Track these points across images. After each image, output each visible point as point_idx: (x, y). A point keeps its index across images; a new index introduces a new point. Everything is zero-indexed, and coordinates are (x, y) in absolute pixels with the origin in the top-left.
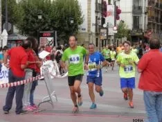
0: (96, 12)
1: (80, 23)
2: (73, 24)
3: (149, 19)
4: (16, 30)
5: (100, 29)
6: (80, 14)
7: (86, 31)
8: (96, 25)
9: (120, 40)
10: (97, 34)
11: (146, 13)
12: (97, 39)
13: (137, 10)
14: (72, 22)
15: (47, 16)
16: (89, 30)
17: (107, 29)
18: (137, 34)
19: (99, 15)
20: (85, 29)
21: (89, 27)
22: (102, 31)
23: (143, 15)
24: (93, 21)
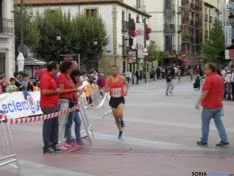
0: (123, 31)
1: (105, 44)
2: (96, 46)
3: (183, 39)
4: (30, 54)
5: (128, 51)
6: (104, 34)
7: (112, 53)
8: (123, 46)
9: (150, 63)
10: (124, 57)
11: (179, 32)
12: (124, 63)
13: (169, 29)
14: (96, 43)
15: (66, 37)
16: (115, 53)
17: (136, 51)
18: (170, 56)
19: (127, 35)
20: (109, 52)
21: (115, 49)
22: (130, 53)
23: (177, 34)
24: (120, 41)
